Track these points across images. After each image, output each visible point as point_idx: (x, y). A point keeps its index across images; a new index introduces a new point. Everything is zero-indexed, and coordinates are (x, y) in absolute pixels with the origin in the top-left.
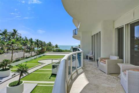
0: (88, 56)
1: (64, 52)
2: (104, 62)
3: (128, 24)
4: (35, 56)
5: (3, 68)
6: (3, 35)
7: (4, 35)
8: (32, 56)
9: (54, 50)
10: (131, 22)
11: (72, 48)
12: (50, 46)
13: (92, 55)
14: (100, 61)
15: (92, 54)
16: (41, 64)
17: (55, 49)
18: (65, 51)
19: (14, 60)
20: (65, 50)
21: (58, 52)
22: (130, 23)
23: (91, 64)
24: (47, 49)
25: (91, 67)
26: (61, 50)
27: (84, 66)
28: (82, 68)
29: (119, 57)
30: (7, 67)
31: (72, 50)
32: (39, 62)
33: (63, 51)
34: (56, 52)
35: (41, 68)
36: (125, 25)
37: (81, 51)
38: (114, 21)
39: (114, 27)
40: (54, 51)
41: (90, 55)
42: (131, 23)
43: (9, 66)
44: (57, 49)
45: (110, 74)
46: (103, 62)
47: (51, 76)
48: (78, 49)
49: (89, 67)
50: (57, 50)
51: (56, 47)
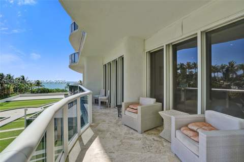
0: (98, 100)
2: (134, 111)
3: (169, 45)
9: (33, 90)
10: (174, 42)
11: (68, 85)
13: (105, 98)
14: (126, 109)
15: (106, 96)
17: (35, 88)
18: (55, 91)
20: (56, 89)
21: (41, 92)
22: (171, 43)
23: (106, 114)
24: (16, 90)
25: (107, 121)
26: (48, 90)
27: (93, 121)
28: (91, 126)
29: (155, 99)
31: (68, 90)
33: (51, 92)
34: (37, 93)
36: (166, 45)
37: (87, 91)
38: (144, 40)
39: (144, 50)
40: (33, 92)
41: (102, 98)
42: (173, 44)
44: (40, 87)
45: (145, 132)
46: (131, 110)
48: (80, 87)
49: (104, 121)
50: (39, 89)
51: (36, 85)
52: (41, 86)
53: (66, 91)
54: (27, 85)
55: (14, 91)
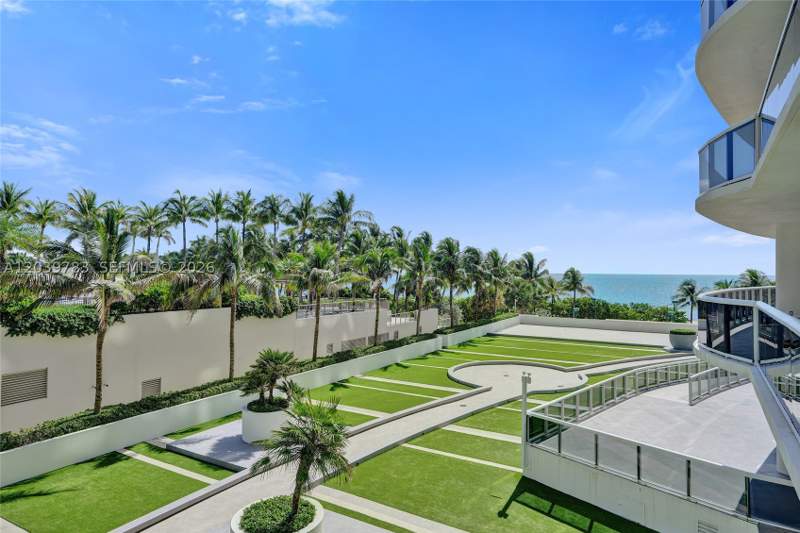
1: (626, 317)
4: (440, 337)
5: (262, 394)
6: (296, 223)
7: (300, 222)
8: (421, 337)
9: (558, 304)
12: (527, 276)
16: (462, 392)
17: (564, 297)
18: (631, 312)
19: (323, 352)
20: (635, 307)
21: (582, 315)
24: (510, 299)
26: (605, 305)
30: (277, 394)
32: (455, 375)
33: (616, 315)
34: (570, 314)
35: (455, 421)
40: (556, 311)
43: (284, 389)
44: (579, 296)
47: (514, 498)
50: (576, 303)
51: (567, 288)
52: (583, 291)
53: (678, 317)
54: (539, 286)
55: (507, 302)
